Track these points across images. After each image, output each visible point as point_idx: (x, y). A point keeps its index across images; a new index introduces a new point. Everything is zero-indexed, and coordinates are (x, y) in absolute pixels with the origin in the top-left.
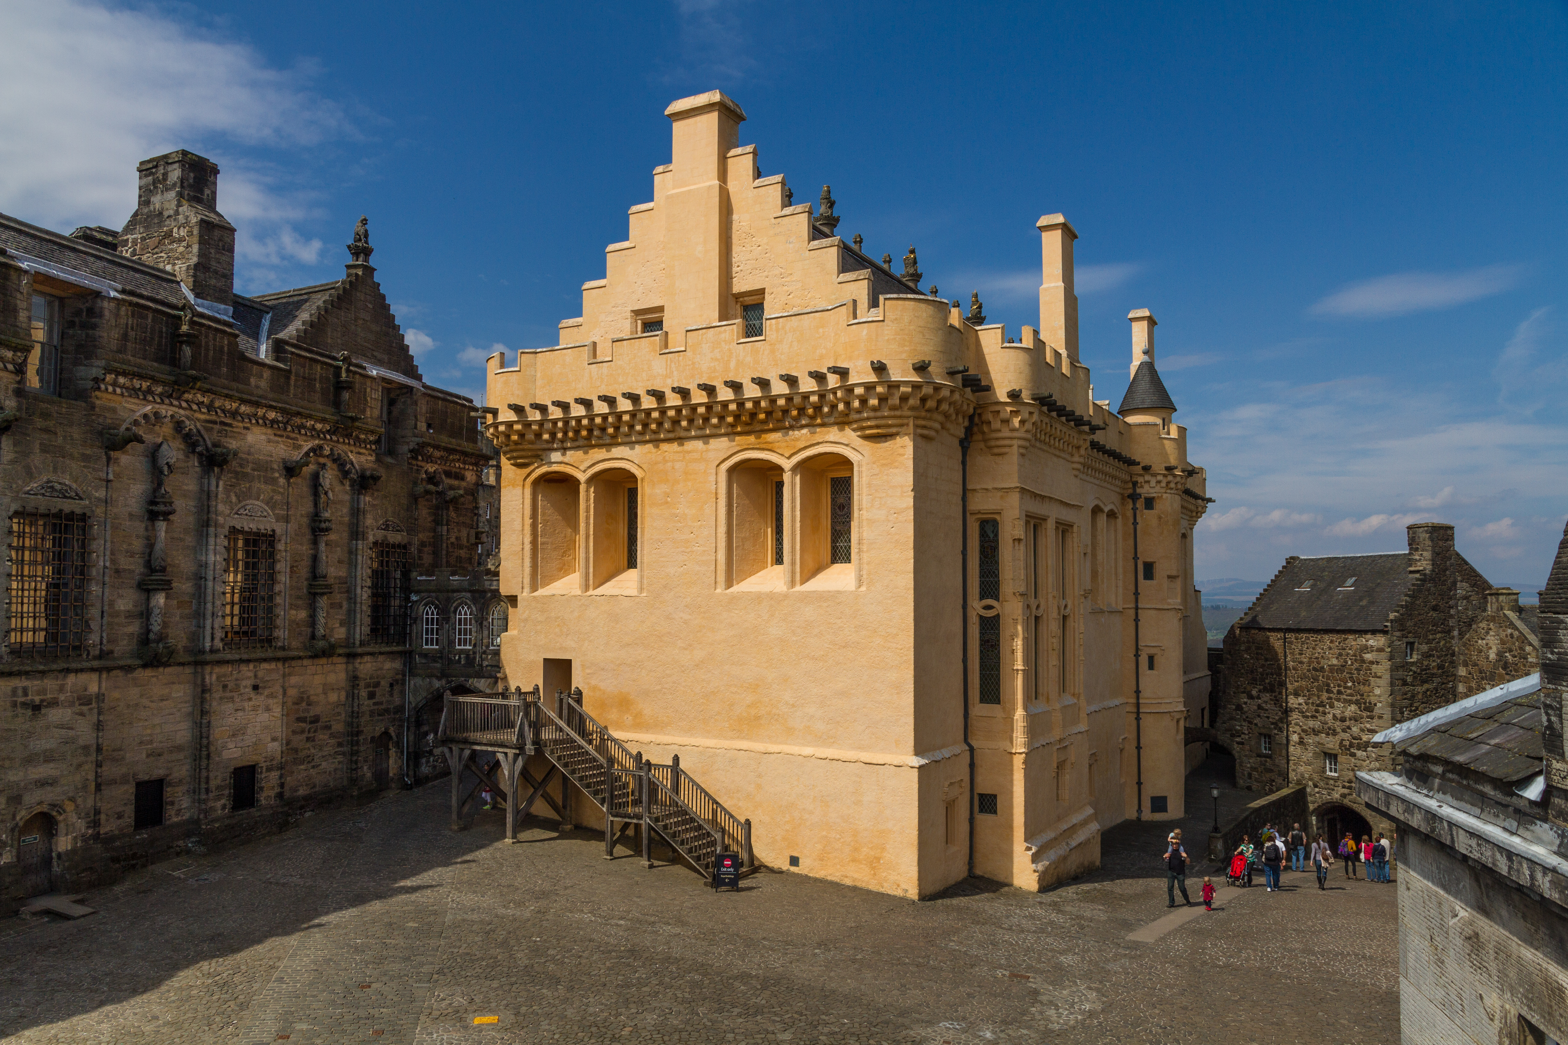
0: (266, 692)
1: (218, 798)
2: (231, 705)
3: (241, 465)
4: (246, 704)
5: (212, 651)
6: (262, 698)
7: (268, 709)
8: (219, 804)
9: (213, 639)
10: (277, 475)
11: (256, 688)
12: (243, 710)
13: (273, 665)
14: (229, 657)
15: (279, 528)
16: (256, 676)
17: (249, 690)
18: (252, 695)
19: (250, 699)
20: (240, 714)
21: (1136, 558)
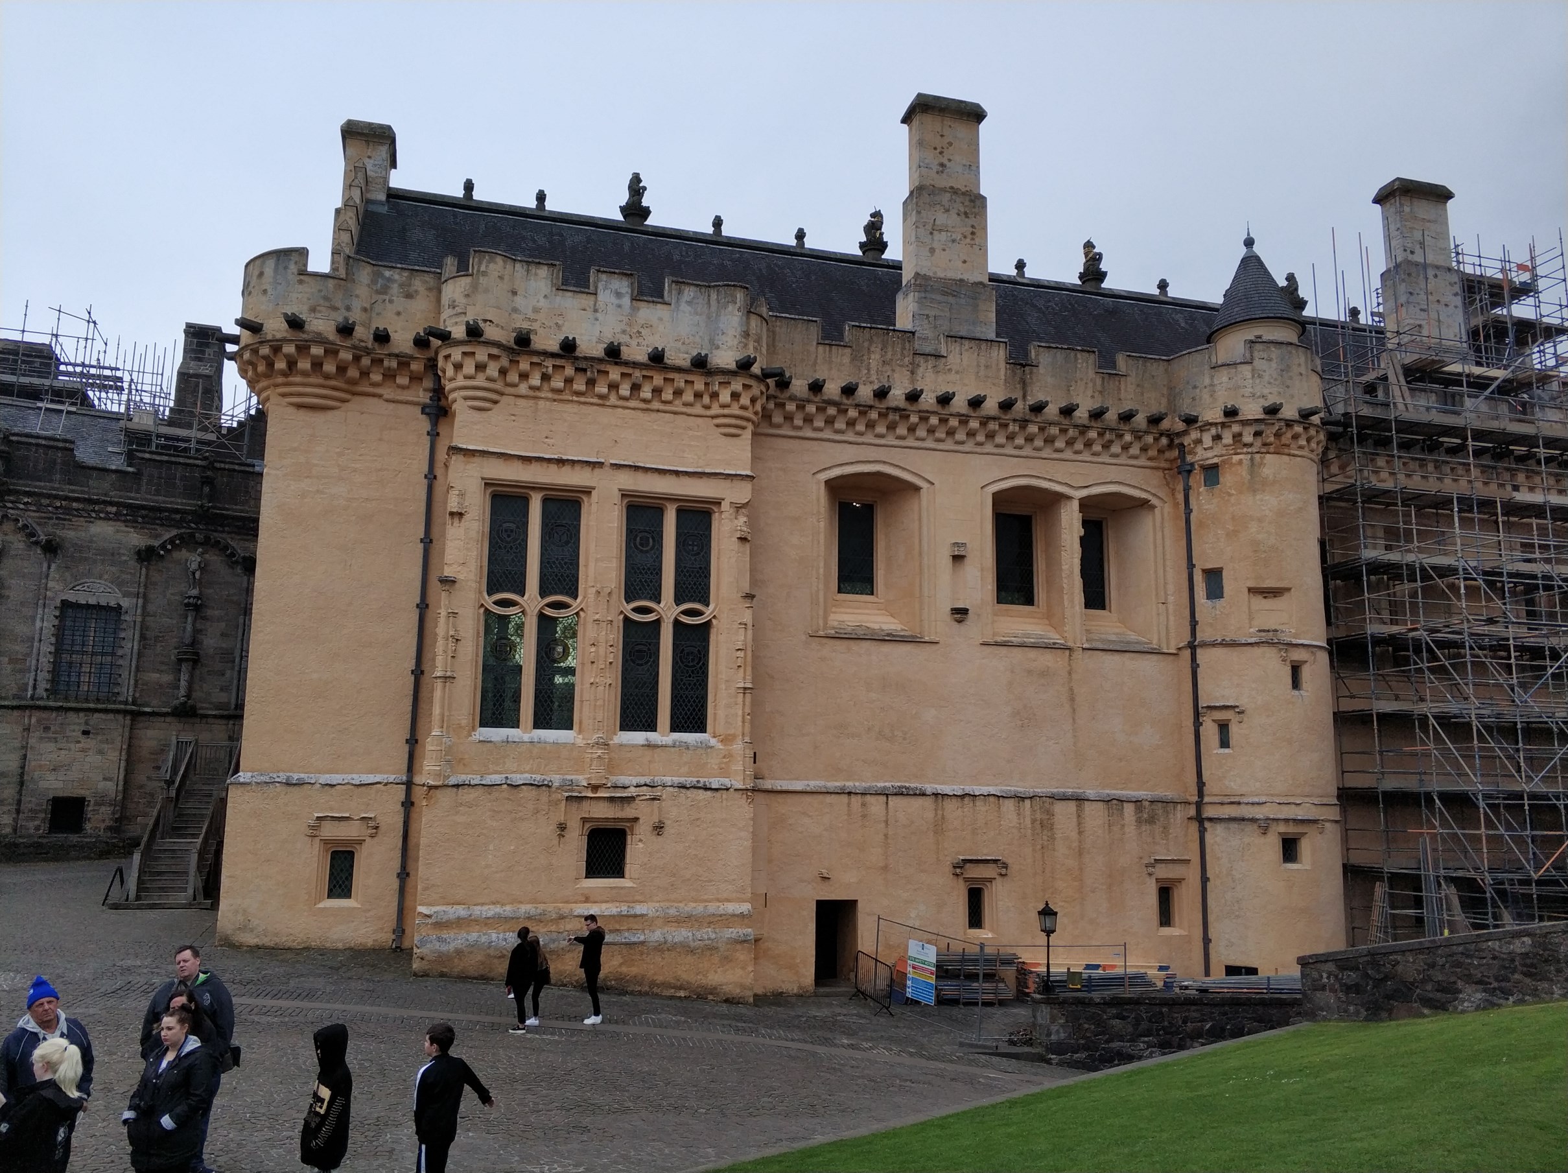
0: (99, 738)
1: (33, 819)
2: (53, 745)
3: (80, 551)
4: (72, 746)
5: (32, 698)
6: (94, 742)
7: (101, 752)
8: (32, 825)
9: (35, 688)
10: (124, 558)
11: (86, 733)
12: (70, 750)
13: (111, 716)
14: (52, 704)
15: (125, 603)
16: (87, 723)
17: (79, 734)
18: (82, 738)
19: (79, 742)
20: (63, 752)
21: (1191, 566)
